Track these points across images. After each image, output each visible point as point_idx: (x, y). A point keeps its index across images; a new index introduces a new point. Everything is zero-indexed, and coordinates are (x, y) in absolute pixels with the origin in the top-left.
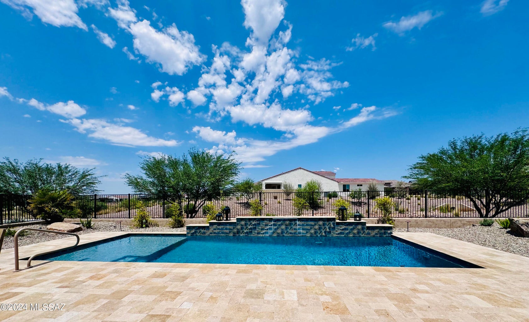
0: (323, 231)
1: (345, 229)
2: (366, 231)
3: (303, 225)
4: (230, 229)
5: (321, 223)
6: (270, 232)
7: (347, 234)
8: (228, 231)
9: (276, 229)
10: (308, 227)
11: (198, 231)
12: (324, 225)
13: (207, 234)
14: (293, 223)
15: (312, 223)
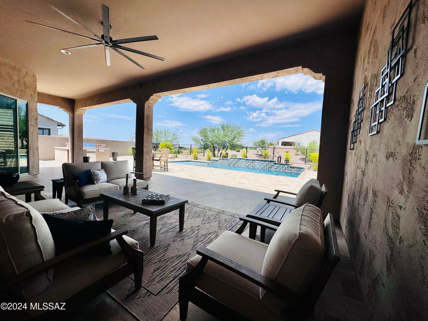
0: (268, 167)
1: (279, 167)
2: (290, 169)
3: (258, 163)
4: (227, 162)
5: (267, 163)
6: (243, 165)
7: (280, 169)
8: (226, 163)
9: (246, 164)
10: (261, 164)
11: (214, 162)
12: (268, 163)
13: (217, 164)
14: (254, 161)
15: (263, 162)
